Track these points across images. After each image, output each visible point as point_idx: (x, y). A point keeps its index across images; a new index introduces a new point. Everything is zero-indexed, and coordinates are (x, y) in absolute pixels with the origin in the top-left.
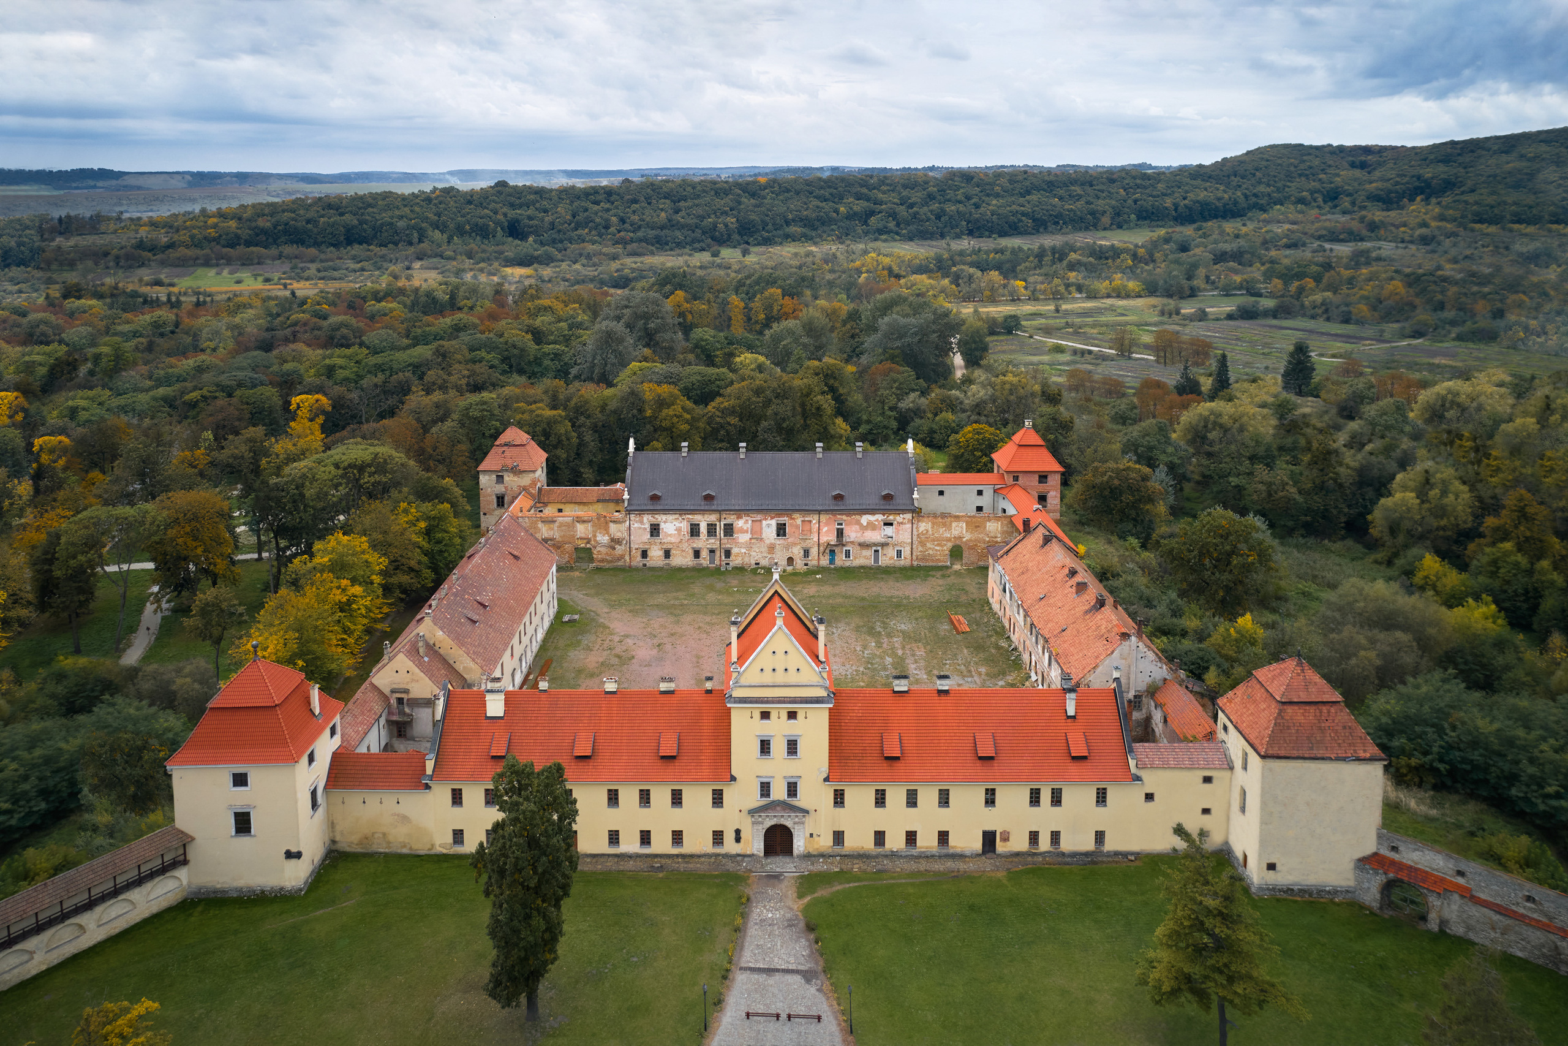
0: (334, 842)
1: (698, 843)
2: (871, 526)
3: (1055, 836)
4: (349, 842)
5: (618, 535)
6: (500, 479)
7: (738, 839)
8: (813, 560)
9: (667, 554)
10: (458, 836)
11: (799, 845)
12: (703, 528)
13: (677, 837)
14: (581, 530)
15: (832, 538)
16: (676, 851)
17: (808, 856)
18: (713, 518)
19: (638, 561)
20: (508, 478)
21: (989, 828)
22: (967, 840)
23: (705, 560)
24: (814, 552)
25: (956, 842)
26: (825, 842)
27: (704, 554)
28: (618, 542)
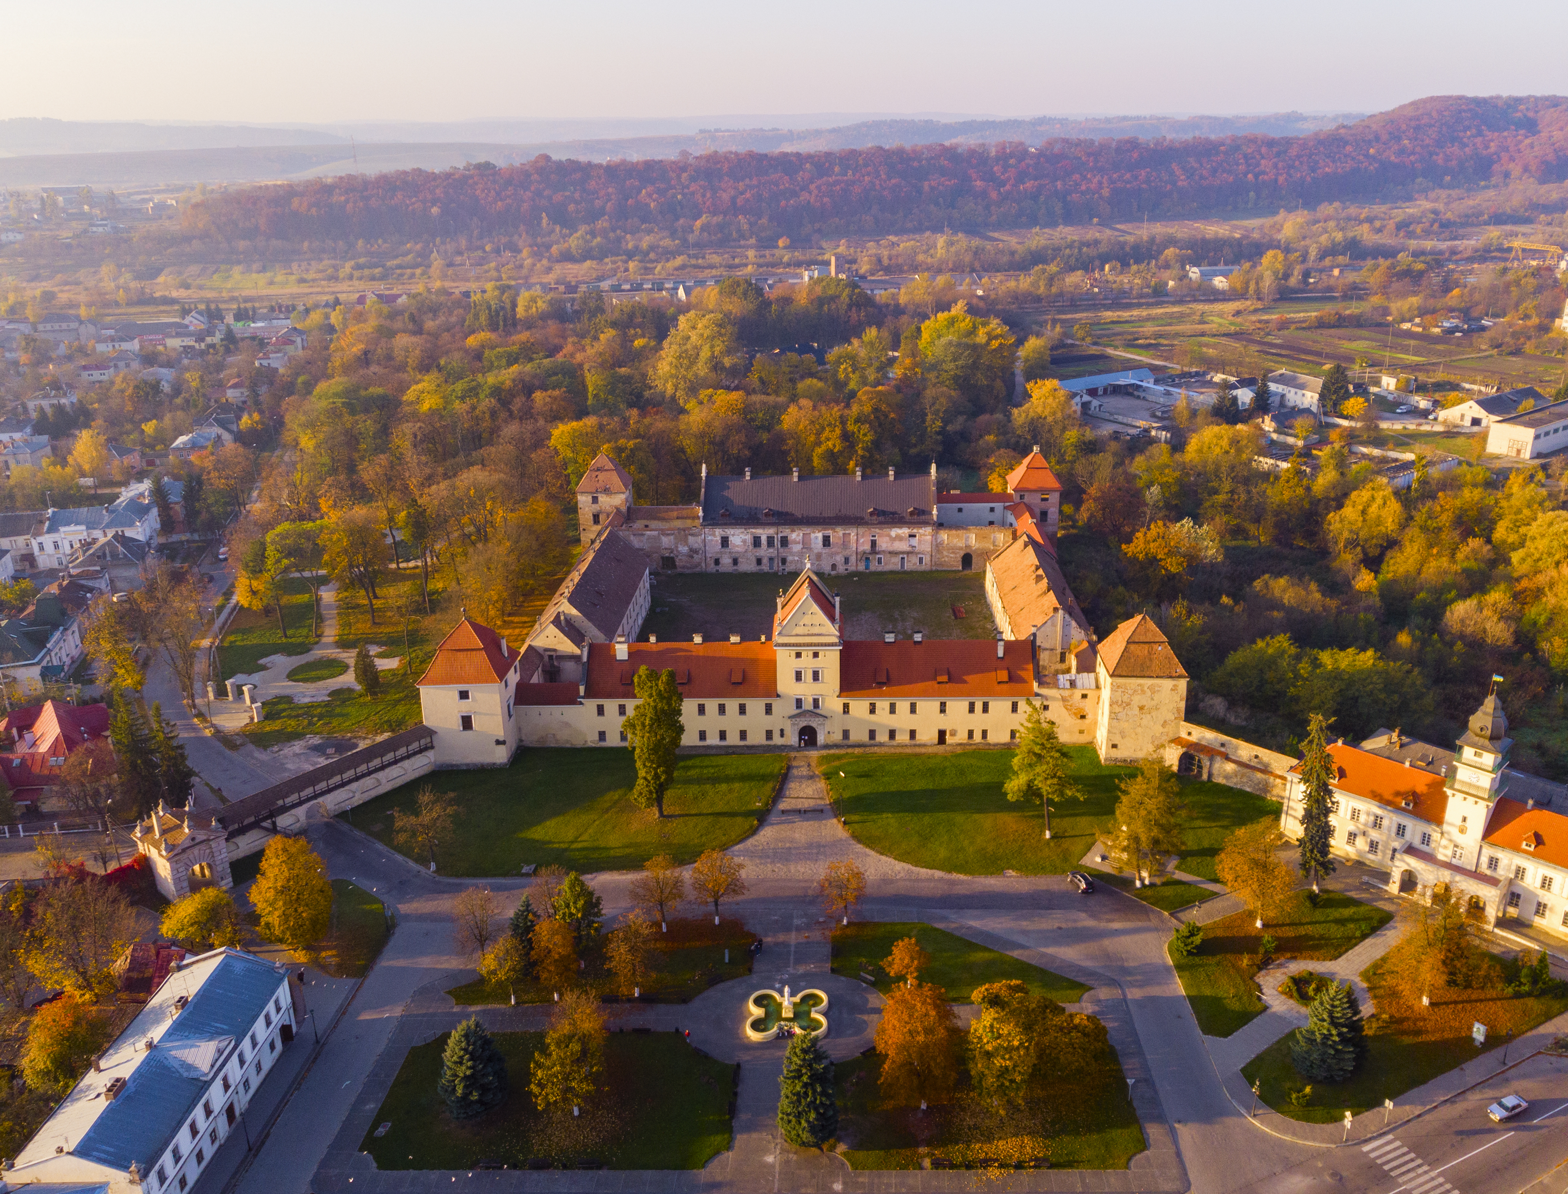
0: (521, 740)
1: (756, 738)
2: (899, 538)
3: (984, 733)
4: (531, 740)
5: (696, 546)
6: (595, 500)
7: (782, 735)
8: (852, 567)
9: (735, 562)
10: (602, 735)
11: (821, 739)
12: (764, 539)
13: (743, 735)
14: (666, 541)
15: (867, 547)
16: (742, 743)
17: (826, 747)
18: (771, 531)
19: (712, 568)
20: (603, 498)
21: (942, 728)
22: (927, 736)
23: (765, 567)
24: (853, 559)
25: (921, 737)
26: (837, 737)
27: (765, 561)
28: (696, 551)
